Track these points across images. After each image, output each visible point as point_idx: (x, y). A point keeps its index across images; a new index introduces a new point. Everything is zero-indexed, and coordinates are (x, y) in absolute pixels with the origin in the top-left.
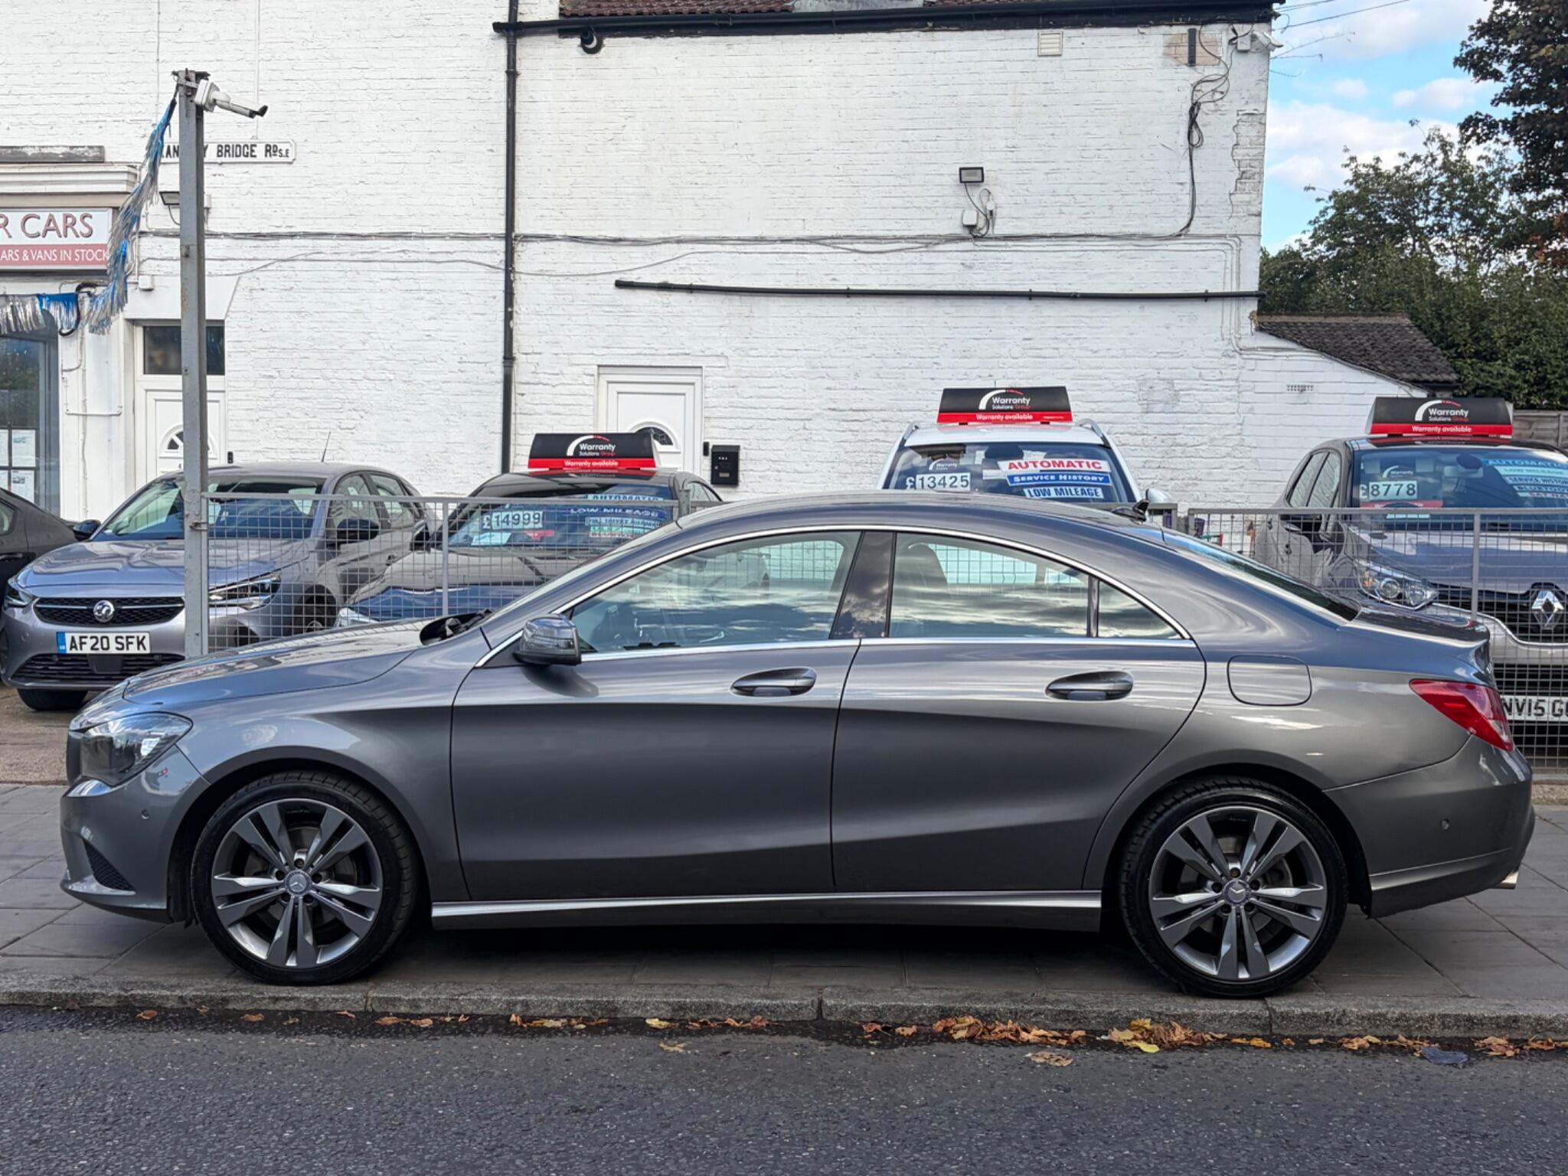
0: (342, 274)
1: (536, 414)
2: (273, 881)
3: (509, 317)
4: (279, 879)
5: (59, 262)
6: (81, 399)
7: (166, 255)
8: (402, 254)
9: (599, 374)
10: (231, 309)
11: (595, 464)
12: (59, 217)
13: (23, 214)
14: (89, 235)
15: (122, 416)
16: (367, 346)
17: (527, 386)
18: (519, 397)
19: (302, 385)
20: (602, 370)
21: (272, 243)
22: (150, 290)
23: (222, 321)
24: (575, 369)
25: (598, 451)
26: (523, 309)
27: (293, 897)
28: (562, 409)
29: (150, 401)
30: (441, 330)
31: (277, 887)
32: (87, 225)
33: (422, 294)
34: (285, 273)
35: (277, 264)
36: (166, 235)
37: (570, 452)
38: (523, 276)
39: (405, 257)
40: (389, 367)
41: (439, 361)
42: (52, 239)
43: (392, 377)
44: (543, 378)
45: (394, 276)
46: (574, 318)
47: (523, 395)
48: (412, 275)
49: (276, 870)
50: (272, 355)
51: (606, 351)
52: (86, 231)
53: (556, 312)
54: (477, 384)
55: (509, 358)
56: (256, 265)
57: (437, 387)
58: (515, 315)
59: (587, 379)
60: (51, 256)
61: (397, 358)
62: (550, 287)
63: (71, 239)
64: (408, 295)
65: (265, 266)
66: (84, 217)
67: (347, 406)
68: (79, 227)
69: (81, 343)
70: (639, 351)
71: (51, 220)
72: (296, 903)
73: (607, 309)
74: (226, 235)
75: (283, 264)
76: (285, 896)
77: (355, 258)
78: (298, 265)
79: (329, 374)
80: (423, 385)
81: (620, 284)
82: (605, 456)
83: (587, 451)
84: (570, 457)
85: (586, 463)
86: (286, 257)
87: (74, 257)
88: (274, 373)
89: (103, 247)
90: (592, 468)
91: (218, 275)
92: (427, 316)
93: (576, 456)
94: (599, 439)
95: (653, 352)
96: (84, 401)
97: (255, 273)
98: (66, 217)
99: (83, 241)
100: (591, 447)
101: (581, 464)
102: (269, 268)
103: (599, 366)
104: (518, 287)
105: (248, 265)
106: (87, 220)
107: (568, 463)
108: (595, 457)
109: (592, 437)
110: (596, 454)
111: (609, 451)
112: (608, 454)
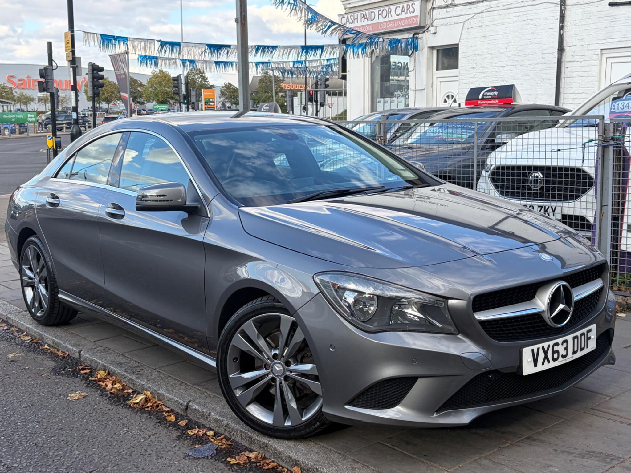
0: (499, 16)
1: (573, 77)
3: (562, 28)
5: (405, 25)
6: (414, 83)
7: (441, 17)
8: (521, 3)
9: (602, 54)
10: (461, 38)
11: (489, 102)
12: (405, 5)
13: (395, 6)
14: (413, 12)
15: (426, 90)
16: (508, 50)
17: (569, 63)
18: (566, 69)
19: (485, 71)
20: (604, 52)
21: (475, 6)
22: (435, 33)
23: (458, 44)
24: (590, 52)
25: (491, 95)
26: (569, 24)
28: (584, 74)
29: (438, 82)
30: (535, 38)
32: (413, 8)
33: (529, 22)
34: (480, 19)
35: (477, 15)
36: (441, 8)
37: (480, 97)
38: (569, 7)
39: (523, 4)
40: (515, 59)
41: (535, 54)
42: (404, 16)
43: (516, 63)
44: (576, 58)
45: (518, 14)
46: (591, 25)
47: (568, 67)
48: (525, 13)
50: (475, 58)
51: (604, 41)
52: (413, 10)
53: (583, 23)
54: (549, 64)
55: (561, 49)
56: (470, 16)
57: (533, 67)
58: (565, 27)
59: (596, 57)
60: (401, 23)
61: (519, 54)
62: (581, 10)
63: (409, 15)
64: (523, 23)
65: (473, 17)
66: (412, 4)
67: (500, 79)
68: (411, 10)
69: (415, 59)
70: (620, 39)
71: (403, 7)
73: (606, 18)
74: (460, 5)
75: (479, 15)
77: (504, 8)
78: (484, 14)
79: (493, 64)
80: (528, 67)
81: (611, 4)
82: (493, 98)
83: (487, 96)
84: (480, 99)
85: (486, 102)
86: (480, 11)
87: (409, 22)
88: (475, 66)
89: (417, 16)
90: (489, 104)
91: (457, 23)
92: (530, 32)
93: (483, 99)
94: (493, 89)
95: (626, 39)
96: (415, 84)
97: (469, 20)
98: (408, 5)
99: (412, 15)
100: (488, 94)
101: (484, 102)
102: (475, 17)
103: (602, 50)
104: (568, 13)
105: (468, 17)
106: (413, 5)
107: (479, 102)
108: (490, 98)
109: (490, 88)
110: (490, 97)
111: (495, 95)
112: (495, 97)
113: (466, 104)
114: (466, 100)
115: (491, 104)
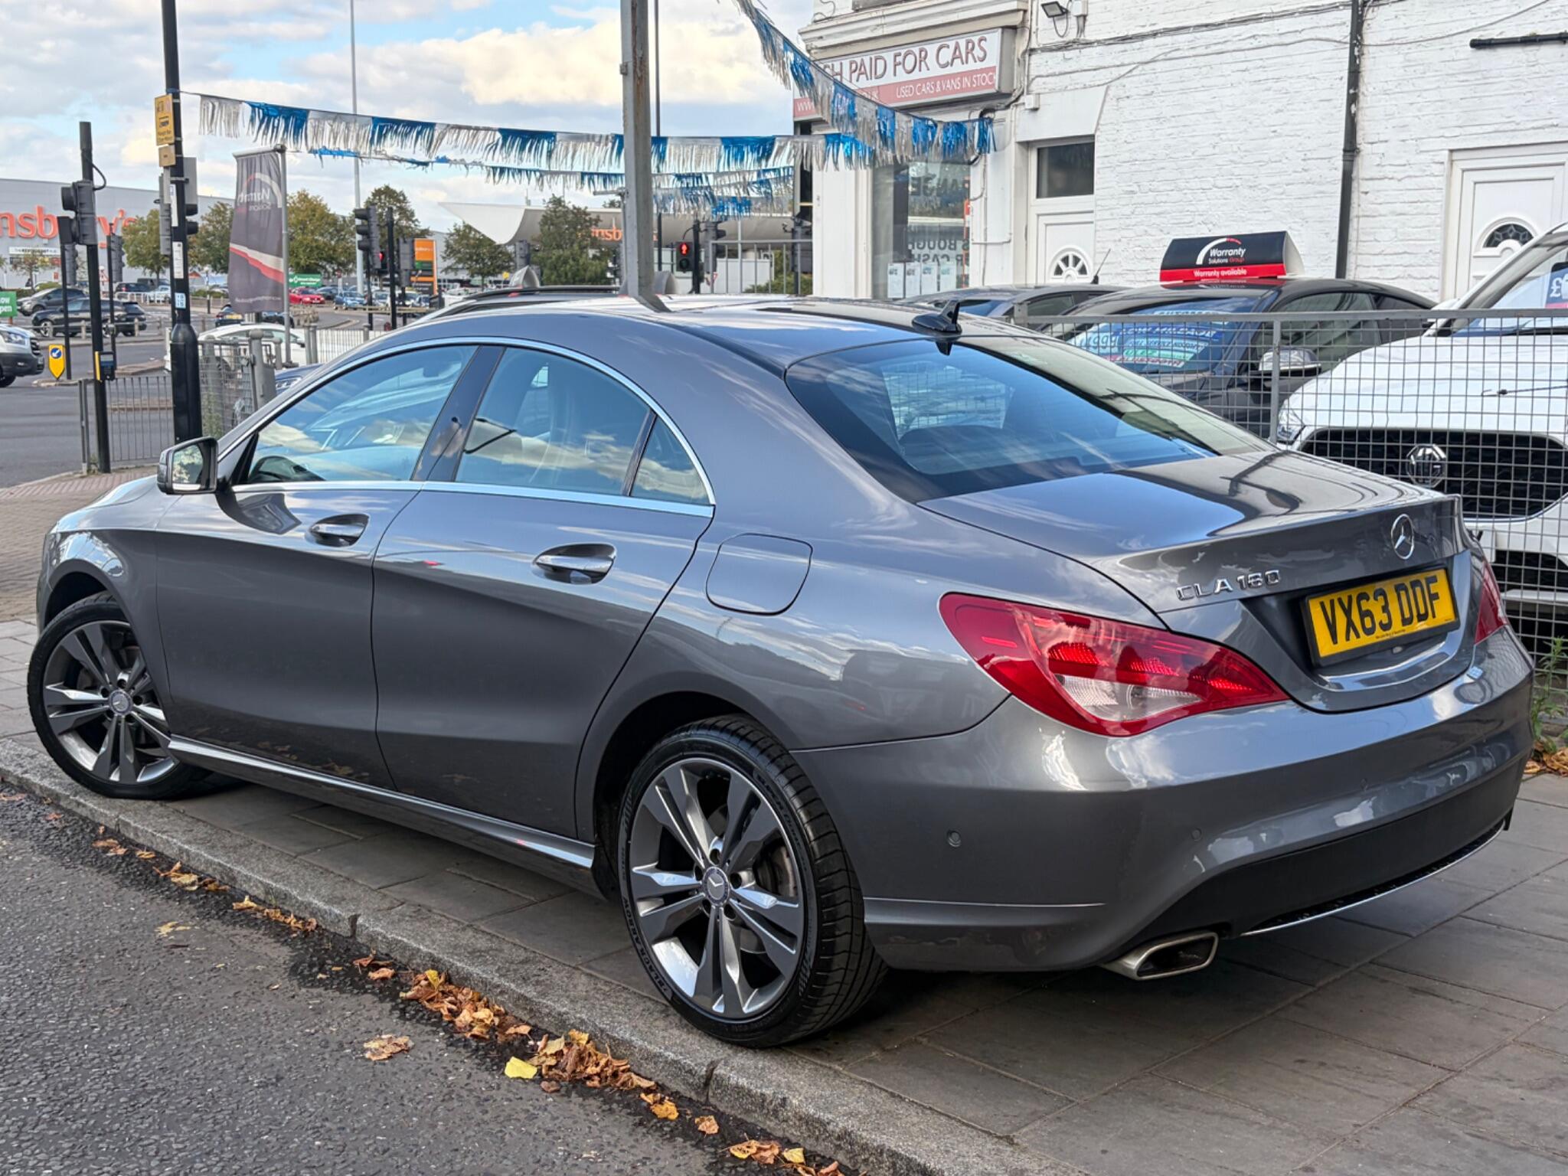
0: (1197, 70)
1: (1380, 215)
2: (99, 697)
3: (1353, 99)
4: (104, 696)
5: (962, 90)
6: (983, 227)
7: (1050, 71)
8: (1252, 40)
9: (1452, 161)
10: (1101, 122)
11: (1223, 273)
12: (962, 43)
13: (937, 46)
14: (982, 60)
15: (1012, 243)
16: (1217, 150)
17: (1370, 183)
18: (1363, 196)
19: (1159, 199)
20: (1456, 156)
21: (1137, 45)
22: (1035, 110)
23: (1092, 136)
24: (1423, 157)
25: (1227, 257)
26: (1371, 89)
27: (116, 715)
28: (1407, 208)
29: (1042, 227)
30: (1285, 124)
31: (103, 703)
32: (982, 49)
33: (1270, 84)
34: (1147, 77)
35: (1140, 68)
36: (1051, 50)
37: (1200, 261)
38: (1370, 48)
39: (1255, 43)
40: (1237, 171)
41: (1285, 161)
42: (958, 67)
43: (1238, 182)
44: (1388, 171)
45: (1243, 66)
46: (1425, 94)
47: (1366, 193)
48: (1260, 63)
49: (102, 687)
50: (1134, 168)
51: (1457, 131)
52: (981, 54)
53: (1406, 89)
54: (1320, 184)
55: (1351, 150)
56: (1124, 70)
57: (1281, 190)
58: (1361, 97)
59: (1437, 169)
60: (954, 84)
61: (1245, 160)
62: (1401, 58)
63: (972, 65)
64: (1256, 87)
65: (1130, 71)
66: (980, 40)
67: (1200, 219)
68: (978, 52)
69: (985, 171)
70: (1496, 127)
71: (957, 47)
72: (119, 722)
73: (1462, 77)
74: (1098, 42)
75: (1147, 67)
76: (110, 713)
77: (1209, 51)
78: (1158, 66)
79: (1182, 185)
80: (1268, 190)
81: (1477, 44)
82: (1233, 264)
83: (1217, 257)
84: (1200, 266)
85: (1216, 273)
86: (1149, 58)
87: (972, 83)
88: (1135, 188)
89: (993, 69)
90: (1221, 277)
91: (1091, 87)
92: (1274, 109)
93: (1206, 266)
94: (1232, 242)
95: (1513, 126)
96: (986, 230)
97: (1121, 81)
98: (968, 42)
99: (979, 65)
100: (1221, 253)
101: (1210, 274)
102: (1134, 73)
103: (1451, 151)
104: (1367, 64)
105: (1116, 72)
106: (983, 43)
107: (1197, 273)
108: (1224, 265)
109: (1224, 240)
110: (1226, 261)
111: (1239, 256)
112: (1237, 260)
113: (1163, 278)
114: (1163, 268)
115: (1226, 277)
